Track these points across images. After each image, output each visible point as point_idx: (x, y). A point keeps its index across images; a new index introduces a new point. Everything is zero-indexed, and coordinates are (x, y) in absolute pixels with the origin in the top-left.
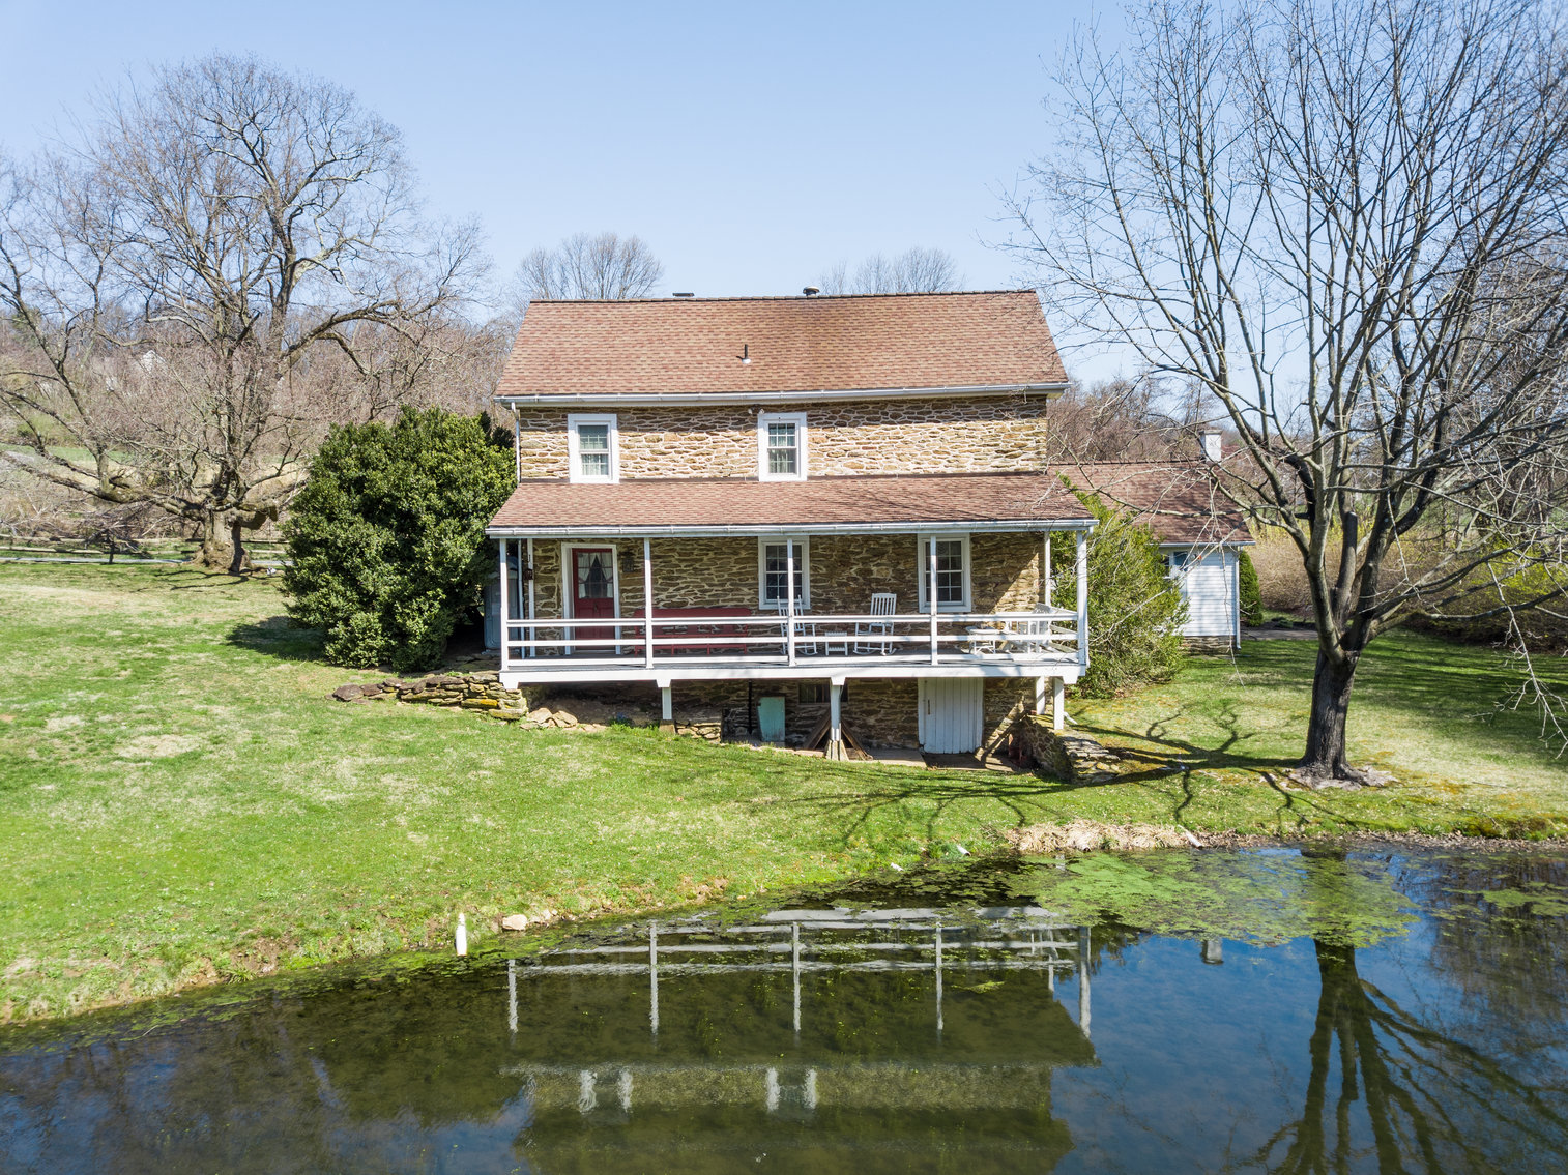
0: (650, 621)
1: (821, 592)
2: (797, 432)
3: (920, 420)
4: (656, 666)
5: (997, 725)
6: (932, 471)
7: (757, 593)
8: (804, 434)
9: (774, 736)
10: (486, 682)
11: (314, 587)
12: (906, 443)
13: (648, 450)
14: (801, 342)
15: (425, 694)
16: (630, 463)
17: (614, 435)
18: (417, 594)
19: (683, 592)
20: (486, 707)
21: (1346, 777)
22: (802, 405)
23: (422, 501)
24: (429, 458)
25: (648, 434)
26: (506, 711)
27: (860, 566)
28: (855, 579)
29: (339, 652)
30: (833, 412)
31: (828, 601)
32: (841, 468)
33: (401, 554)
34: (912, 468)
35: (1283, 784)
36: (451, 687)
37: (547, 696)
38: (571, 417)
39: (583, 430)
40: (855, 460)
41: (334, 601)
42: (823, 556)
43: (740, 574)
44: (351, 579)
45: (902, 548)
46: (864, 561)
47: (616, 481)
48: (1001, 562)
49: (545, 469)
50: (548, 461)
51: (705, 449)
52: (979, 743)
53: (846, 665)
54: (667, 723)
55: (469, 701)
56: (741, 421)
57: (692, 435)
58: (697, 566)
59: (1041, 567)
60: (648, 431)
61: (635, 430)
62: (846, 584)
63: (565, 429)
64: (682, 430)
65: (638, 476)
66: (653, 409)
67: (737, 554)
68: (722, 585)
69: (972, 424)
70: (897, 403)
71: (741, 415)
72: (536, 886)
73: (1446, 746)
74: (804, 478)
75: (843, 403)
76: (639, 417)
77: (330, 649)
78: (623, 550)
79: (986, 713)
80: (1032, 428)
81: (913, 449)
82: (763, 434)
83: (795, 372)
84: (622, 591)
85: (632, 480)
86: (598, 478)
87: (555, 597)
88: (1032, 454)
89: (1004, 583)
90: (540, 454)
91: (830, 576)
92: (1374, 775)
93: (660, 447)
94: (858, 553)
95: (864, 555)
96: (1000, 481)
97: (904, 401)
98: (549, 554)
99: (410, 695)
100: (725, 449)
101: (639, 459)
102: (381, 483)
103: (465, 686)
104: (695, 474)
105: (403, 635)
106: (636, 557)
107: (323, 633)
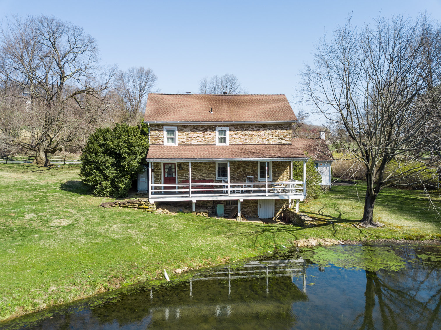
0: (191, 184)
1: (232, 175)
2: (226, 132)
3: (259, 130)
4: (192, 197)
5: (278, 211)
6: (262, 143)
7: (215, 176)
8: (228, 133)
9: (221, 215)
10: (145, 202)
11: (91, 174)
12: (255, 136)
13: (186, 137)
14: (226, 108)
15: (127, 205)
16: (181, 140)
17: (176, 133)
18: (122, 176)
19: (195, 175)
20: (145, 208)
21: (373, 225)
22: (228, 125)
23: (124, 151)
24: (125, 138)
25: (186, 132)
26: (151, 209)
27: (243, 168)
28: (241, 172)
29: (98, 193)
30: (236, 127)
31: (234, 178)
32: (238, 142)
33: (116, 165)
34: (256, 142)
35: (358, 227)
36: (135, 203)
38: (164, 127)
39: (168, 131)
40: (242, 140)
41: (97, 178)
42: (233, 166)
43: (211, 170)
44: (102, 172)
45: (254, 164)
46: (244, 167)
47: (177, 145)
48: (280, 168)
49: (157, 142)
50: (158, 139)
51: (201, 136)
52: (273, 216)
53: (243, 196)
54: (194, 212)
55: (140, 207)
56: (211, 129)
57: (198, 133)
58: (199, 168)
59: (290, 169)
60: (186, 131)
61: (182, 131)
62: (239, 173)
63: (163, 130)
64: (195, 131)
65: (183, 144)
66: (187, 125)
67: (210, 165)
68: (206, 173)
69: (272, 131)
70: (253, 125)
71: (211, 128)
72: (181, 260)
73: (393, 216)
74: (228, 145)
75: (239, 125)
76: (183, 128)
77: (95, 192)
78: (179, 164)
79: (276, 208)
80: (288, 132)
81: (257, 137)
82: (217, 133)
83: (225, 116)
84: (178, 175)
85: (181, 145)
86: (173, 144)
87: (159, 177)
88: (288, 139)
89: (280, 173)
90: (156, 137)
91: (235, 171)
92: (380, 224)
93: (189, 136)
94: (242, 165)
95: (244, 165)
96: (280, 146)
97: (255, 125)
98: (158, 165)
99: (123, 205)
100: (207, 137)
101: (183, 139)
102: (111, 145)
103: (139, 203)
104: (198, 143)
105: (117, 188)
106: (182, 166)
107: (93, 187)
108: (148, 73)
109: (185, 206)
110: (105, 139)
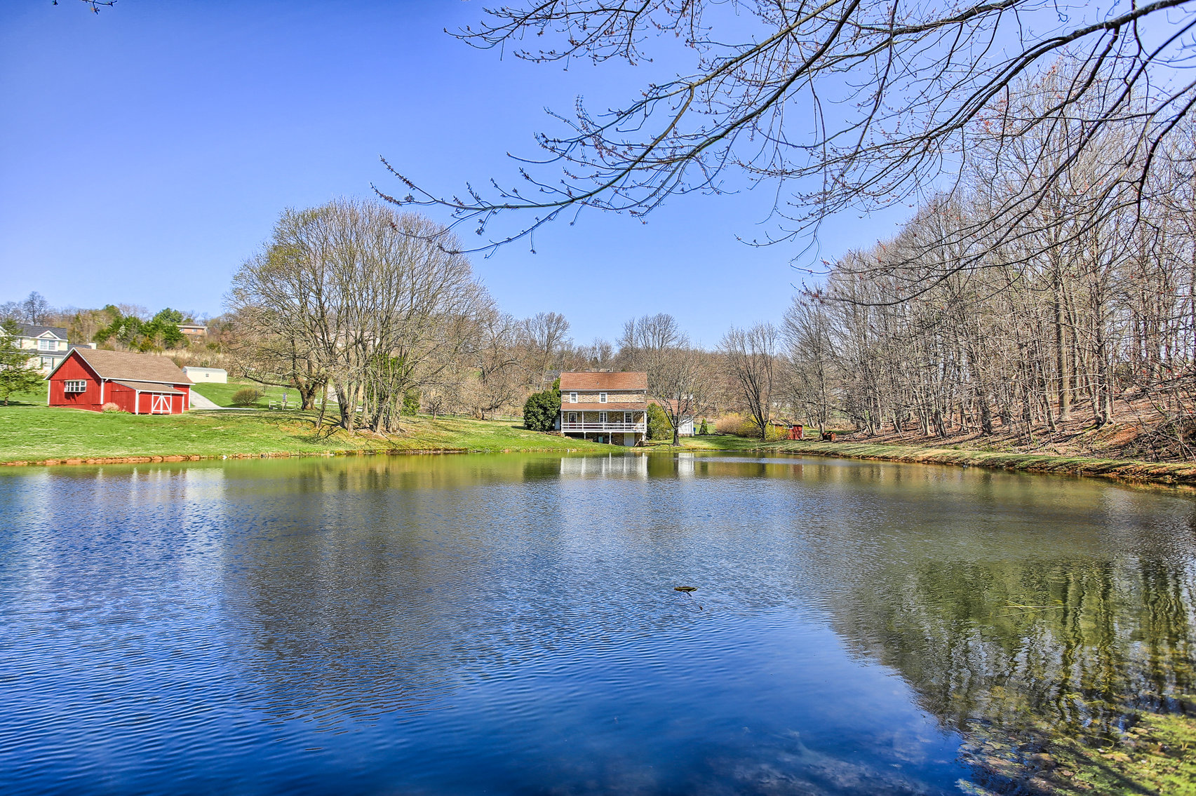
0: (583, 424)
3: (625, 394)
4: (584, 430)
6: (627, 402)
7: (597, 419)
8: (606, 396)
9: (601, 442)
10: (559, 432)
11: (529, 419)
12: (623, 397)
14: (607, 380)
15: (550, 435)
16: (579, 400)
17: (577, 396)
18: (547, 420)
19: (586, 419)
20: (559, 436)
21: (679, 445)
22: (606, 391)
23: (548, 405)
24: (549, 399)
25: (582, 395)
26: (562, 437)
27: (614, 416)
29: (534, 429)
30: (611, 393)
32: (612, 401)
33: (544, 414)
34: (623, 401)
36: (554, 433)
37: (567, 434)
38: (570, 393)
39: (572, 395)
40: (614, 400)
41: (534, 421)
42: (609, 414)
43: (596, 416)
44: (536, 417)
45: (622, 413)
47: (577, 403)
49: (566, 401)
50: (566, 399)
51: (591, 398)
52: (633, 445)
53: (612, 431)
54: (585, 439)
55: (556, 435)
57: (589, 396)
58: (588, 415)
59: (643, 417)
61: (580, 395)
63: (569, 395)
64: (587, 395)
66: (583, 392)
67: (596, 414)
68: (591, 418)
69: (633, 395)
70: (619, 391)
71: (597, 393)
74: (606, 403)
75: (613, 391)
76: (581, 393)
77: (532, 428)
78: (577, 412)
79: (635, 440)
80: (642, 396)
81: (624, 399)
82: (600, 396)
83: (605, 386)
84: (577, 419)
85: (580, 403)
86: (574, 402)
87: (567, 419)
88: (642, 400)
89: (638, 420)
91: (610, 417)
93: (584, 397)
94: (615, 413)
96: (638, 404)
97: (622, 391)
98: (566, 413)
99: (548, 435)
100: (594, 398)
101: (581, 399)
102: (541, 402)
103: (556, 433)
104: (589, 402)
105: (544, 426)
106: (579, 414)
107: (531, 426)
108: (559, 320)
109: (580, 436)
110: (538, 399)
